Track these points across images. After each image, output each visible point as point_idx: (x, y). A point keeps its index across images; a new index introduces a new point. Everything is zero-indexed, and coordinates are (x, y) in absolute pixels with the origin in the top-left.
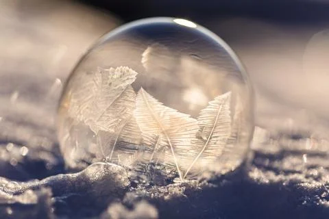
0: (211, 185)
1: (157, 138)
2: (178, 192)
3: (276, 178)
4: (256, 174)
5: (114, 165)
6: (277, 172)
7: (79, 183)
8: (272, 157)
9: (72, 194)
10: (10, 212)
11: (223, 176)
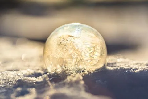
0: (96, 71)
1: (77, 57)
2: (86, 73)
3: (115, 68)
4: (109, 68)
5: (65, 68)
6: (115, 67)
7: (55, 75)
8: (113, 64)
9: (53, 78)
10: (35, 84)
11: (99, 69)
